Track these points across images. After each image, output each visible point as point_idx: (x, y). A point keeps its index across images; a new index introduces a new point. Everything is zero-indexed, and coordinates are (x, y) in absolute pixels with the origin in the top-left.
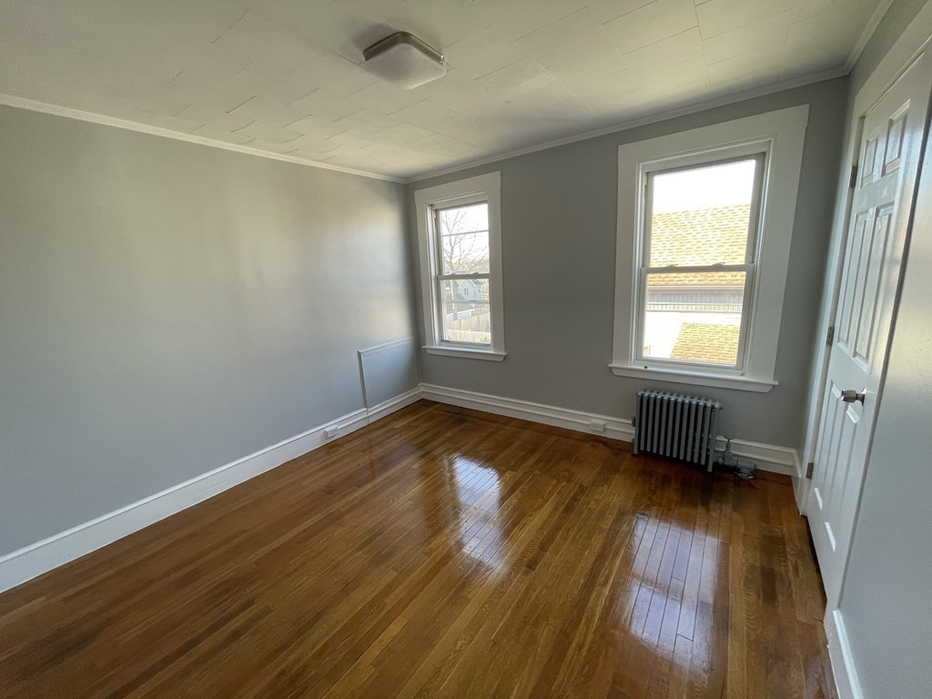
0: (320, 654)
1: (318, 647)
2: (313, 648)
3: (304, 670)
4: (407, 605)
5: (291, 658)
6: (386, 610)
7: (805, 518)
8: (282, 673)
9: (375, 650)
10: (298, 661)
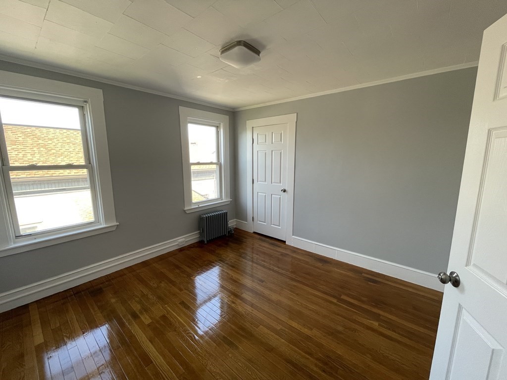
0: (310, 354)
1: (308, 356)
2: (308, 358)
3: (320, 360)
4: (281, 320)
5: (315, 369)
6: (284, 328)
7: (255, 233)
8: (324, 371)
9: (306, 331)
10: (316, 365)
